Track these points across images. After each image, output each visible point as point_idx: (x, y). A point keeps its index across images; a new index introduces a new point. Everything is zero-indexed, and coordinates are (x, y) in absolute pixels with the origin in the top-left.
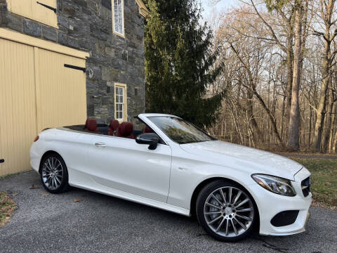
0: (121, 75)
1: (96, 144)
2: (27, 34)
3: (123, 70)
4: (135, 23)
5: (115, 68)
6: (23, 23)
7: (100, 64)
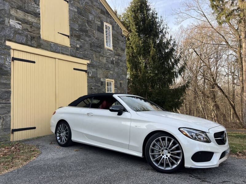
0: (110, 74)
1: (88, 114)
2: (52, 51)
3: (112, 71)
4: (119, 40)
5: (106, 70)
6: (50, 45)
7: (97, 67)
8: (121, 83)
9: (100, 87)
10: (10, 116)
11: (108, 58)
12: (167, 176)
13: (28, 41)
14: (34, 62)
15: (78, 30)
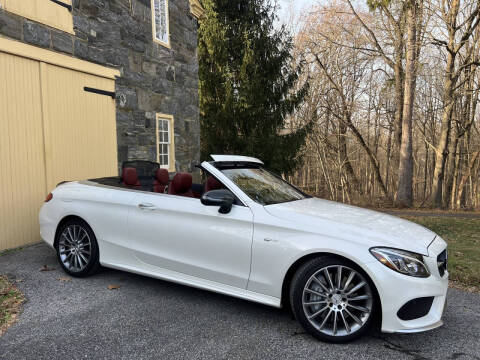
0: (166, 102)
1: (141, 205)
2: (29, 43)
3: (168, 96)
4: (183, 26)
5: (157, 92)
6: (24, 26)
7: (136, 86)
8: (187, 123)
9: (144, 132)
11: (159, 66)
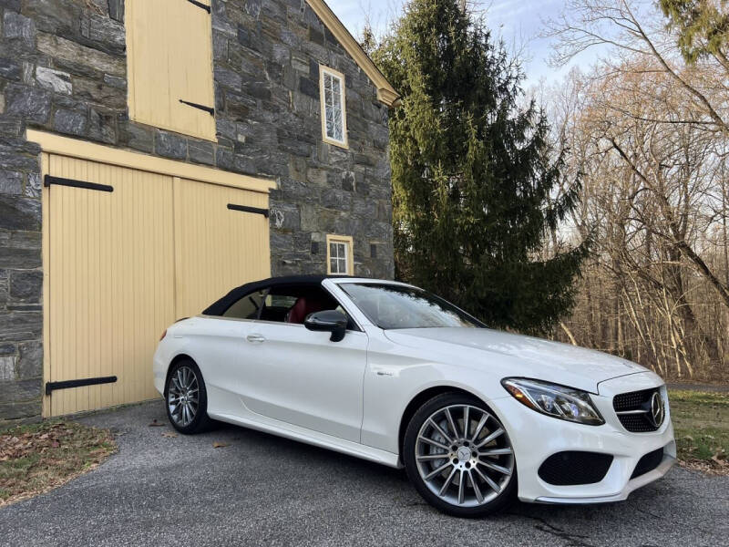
0: (341, 219)
1: (249, 337)
2: (161, 156)
3: (345, 211)
4: (368, 117)
5: (329, 207)
6: (156, 138)
7: (297, 200)
8: (373, 247)
9: (309, 259)
10: (41, 345)
11: (332, 172)
12: (463, 525)
13: (91, 126)
14: (109, 189)
15: (240, 90)
